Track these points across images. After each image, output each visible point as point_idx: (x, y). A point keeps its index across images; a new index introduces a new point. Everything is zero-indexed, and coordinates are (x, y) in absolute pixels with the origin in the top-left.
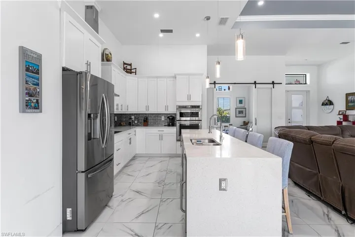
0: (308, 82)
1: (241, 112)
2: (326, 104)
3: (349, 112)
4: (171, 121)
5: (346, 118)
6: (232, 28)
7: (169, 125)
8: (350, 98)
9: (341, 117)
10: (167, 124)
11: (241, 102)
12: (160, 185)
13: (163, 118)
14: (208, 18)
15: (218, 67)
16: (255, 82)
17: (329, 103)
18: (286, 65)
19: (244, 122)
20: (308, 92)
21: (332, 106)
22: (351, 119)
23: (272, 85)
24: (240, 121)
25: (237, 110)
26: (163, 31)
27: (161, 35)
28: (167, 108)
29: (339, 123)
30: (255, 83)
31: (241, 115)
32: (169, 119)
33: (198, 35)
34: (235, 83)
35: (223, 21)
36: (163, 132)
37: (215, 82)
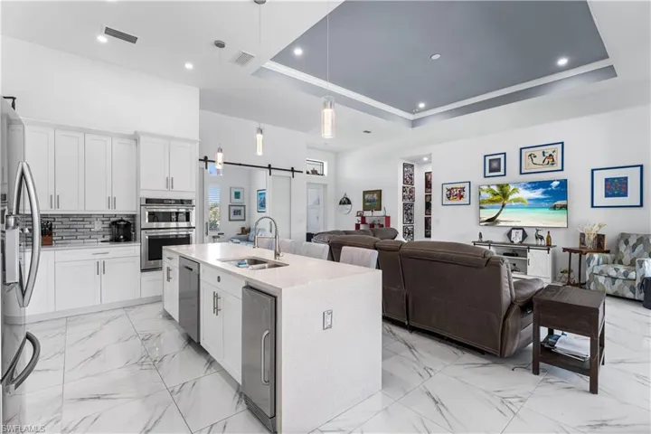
0: (325, 173)
1: (237, 213)
2: (344, 203)
3: (367, 214)
4: (122, 230)
5: (363, 220)
6: (252, 74)
7: (115, 240)
8: (367, 196)
9: (359, 218)
10: (108, 238)
11: (237, 195)
12: (144, 367)
13: (98, 226)
14: (220, 45)
15: (259, 137)
16: (270, 165)
17: (346, 201)
18: (308, 147)
19: (243, 228)
20: (325, 186)
21: (349, 206)
22: (368, 221)
23: (291, 173)
24: (237, 226)
25: (232, 208)
26: (109, 31)
27: (103, 39)
28: (112, 202)
29: (357, 226)
30: (269, 167)
31: (238, 217)
32: (118, 226)
33: (189, 66)
34: (240, 165)
35: (244, 59)
36: (106, 256)
37: (206, 158)
